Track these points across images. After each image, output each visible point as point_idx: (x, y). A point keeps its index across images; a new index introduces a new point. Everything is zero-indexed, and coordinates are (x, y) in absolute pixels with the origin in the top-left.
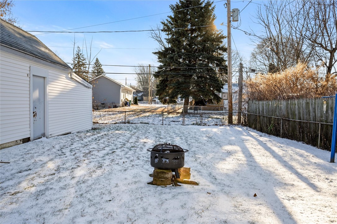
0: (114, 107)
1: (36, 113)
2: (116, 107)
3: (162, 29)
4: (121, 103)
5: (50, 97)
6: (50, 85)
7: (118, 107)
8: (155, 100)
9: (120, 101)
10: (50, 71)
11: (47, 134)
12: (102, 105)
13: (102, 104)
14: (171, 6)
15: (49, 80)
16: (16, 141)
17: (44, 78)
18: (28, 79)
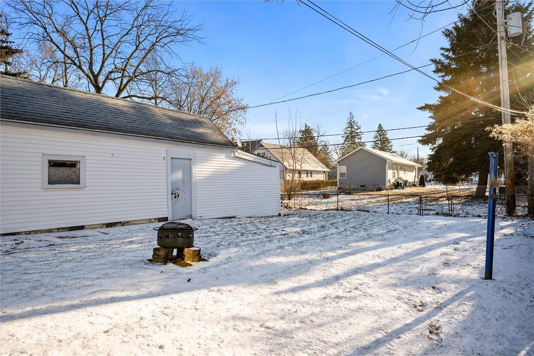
0: (377, 191)
1: (178, 195)
2: (380, 191)
3: (435, 70)
4: (388, 184)
5: (197, 178)
6: (196, 167)
7: (383, 190)
8: (472, 179)
9: (387, 182)
10: (197, 152)
11: (194, 216)
12: (361, 188)
13: (361, 186)
14: (444, 31)
15: (197, 161)
16: (150, 219)
17: (190, 159)
18: (165, 162)
